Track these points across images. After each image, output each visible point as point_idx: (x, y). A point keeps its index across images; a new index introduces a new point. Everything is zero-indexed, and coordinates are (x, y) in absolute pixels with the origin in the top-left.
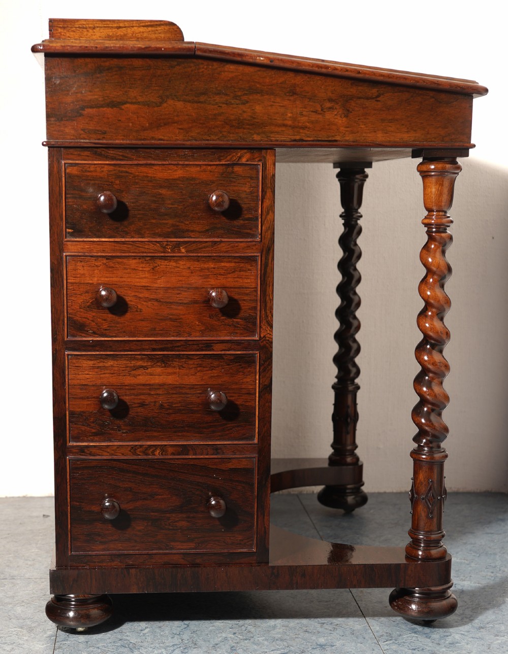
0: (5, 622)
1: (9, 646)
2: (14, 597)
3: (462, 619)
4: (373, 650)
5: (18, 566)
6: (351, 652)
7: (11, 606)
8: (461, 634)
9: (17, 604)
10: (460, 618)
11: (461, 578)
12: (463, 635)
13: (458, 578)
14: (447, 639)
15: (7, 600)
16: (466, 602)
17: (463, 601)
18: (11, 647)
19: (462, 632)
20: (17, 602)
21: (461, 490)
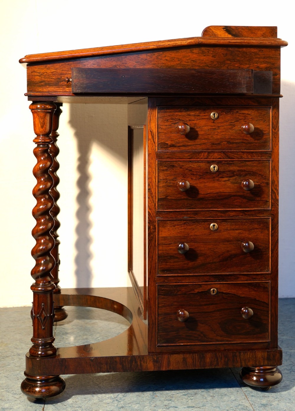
0: (15, 381)
1: (18, 395)
2: (20, 366)
3: (291, 372)
4: (238, 391)
5: (22, 348)
6: (225, 393)
7: (18, 372)
8: (290, 381)
9: (22, 370)
10: (289, 372)
11: (290, 348)
12: (291, 381)
13: (288, 348)
14: (282, 384)
15: (16, 368)
16: (292, 362)
17: (291, 362)
18: (19, 396)
19: (291, 380)
20: (22, 369)
21: (289, 297)
